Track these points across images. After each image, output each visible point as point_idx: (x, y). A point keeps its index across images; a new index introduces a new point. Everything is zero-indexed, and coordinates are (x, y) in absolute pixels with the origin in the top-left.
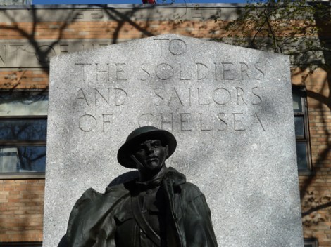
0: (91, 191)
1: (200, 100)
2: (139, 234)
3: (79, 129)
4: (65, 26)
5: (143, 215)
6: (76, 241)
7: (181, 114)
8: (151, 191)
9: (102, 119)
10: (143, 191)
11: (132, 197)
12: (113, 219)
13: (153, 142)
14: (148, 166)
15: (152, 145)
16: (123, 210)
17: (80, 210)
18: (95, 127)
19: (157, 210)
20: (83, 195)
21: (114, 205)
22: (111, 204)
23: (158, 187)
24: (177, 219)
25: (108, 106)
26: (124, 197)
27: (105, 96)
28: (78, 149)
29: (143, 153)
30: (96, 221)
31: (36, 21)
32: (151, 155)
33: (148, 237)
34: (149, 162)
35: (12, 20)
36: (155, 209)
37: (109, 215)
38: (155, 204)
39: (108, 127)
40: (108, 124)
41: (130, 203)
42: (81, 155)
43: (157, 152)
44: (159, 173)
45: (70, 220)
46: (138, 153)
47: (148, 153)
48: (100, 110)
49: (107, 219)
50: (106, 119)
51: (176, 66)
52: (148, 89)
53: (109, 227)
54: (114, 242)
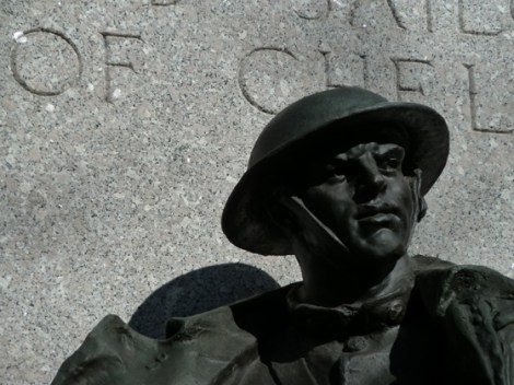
1: (467, 16)
3: (13, 84)
7: (397, 62)
9: (100, 52)
10: (327, 339)
14: (363, 242)
15: (381, 162)
25: (123, 4)
28: (11, 159)
32: (377, 203)
40: (126, 73)
42: (26, 186)
46: (322, 188)
48: (95, 17)
50: (119, 51)
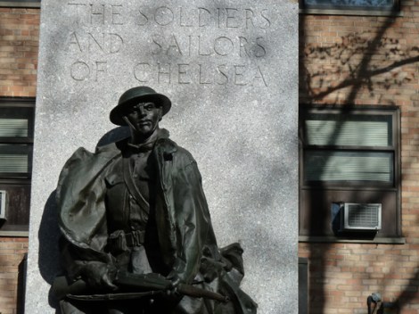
0: (82, 151)
1: (201, 50)
2: (129, 200)
3: (70, 78)
5: (134, 181)
6: (65, 203)
7: (179, 65)
8: (142, 155)
9: (95, 67)
11: (123, 157)
12: (103, 182)
13: (146, 104)
14: (140, 130)
15: (145, 107)
16: (113, 173)
17: (70, 170)
18: (88, 76)
19: (147, 177)
20: (74, 155)
21: (105, 167)
22: (102, 166)
23: (150, 152)
24: (166, 190)
25: (102, 53)
26: (115, 158)
27: (99, 42)
29: (135, 115)
30: (86, 184)
32: (143, 119)
33: (137, 203)
34: (142, 126)
36: (145, 175)
37: (100, 177)
38: (146, 169)
39: (101, 76)
40: (102, 73)
41: (121, 165)
42: (72, 106)
43: (150, 115)
44: (152, 136)
45: (59, 181)
46: (131, 115)
47: (141, 116)
48: (94, 57)
49: (97, 180)
50: (100, 67)
51: (177, 10)
52: (145, 36)
53: (99, 190)
54: (103, 205)
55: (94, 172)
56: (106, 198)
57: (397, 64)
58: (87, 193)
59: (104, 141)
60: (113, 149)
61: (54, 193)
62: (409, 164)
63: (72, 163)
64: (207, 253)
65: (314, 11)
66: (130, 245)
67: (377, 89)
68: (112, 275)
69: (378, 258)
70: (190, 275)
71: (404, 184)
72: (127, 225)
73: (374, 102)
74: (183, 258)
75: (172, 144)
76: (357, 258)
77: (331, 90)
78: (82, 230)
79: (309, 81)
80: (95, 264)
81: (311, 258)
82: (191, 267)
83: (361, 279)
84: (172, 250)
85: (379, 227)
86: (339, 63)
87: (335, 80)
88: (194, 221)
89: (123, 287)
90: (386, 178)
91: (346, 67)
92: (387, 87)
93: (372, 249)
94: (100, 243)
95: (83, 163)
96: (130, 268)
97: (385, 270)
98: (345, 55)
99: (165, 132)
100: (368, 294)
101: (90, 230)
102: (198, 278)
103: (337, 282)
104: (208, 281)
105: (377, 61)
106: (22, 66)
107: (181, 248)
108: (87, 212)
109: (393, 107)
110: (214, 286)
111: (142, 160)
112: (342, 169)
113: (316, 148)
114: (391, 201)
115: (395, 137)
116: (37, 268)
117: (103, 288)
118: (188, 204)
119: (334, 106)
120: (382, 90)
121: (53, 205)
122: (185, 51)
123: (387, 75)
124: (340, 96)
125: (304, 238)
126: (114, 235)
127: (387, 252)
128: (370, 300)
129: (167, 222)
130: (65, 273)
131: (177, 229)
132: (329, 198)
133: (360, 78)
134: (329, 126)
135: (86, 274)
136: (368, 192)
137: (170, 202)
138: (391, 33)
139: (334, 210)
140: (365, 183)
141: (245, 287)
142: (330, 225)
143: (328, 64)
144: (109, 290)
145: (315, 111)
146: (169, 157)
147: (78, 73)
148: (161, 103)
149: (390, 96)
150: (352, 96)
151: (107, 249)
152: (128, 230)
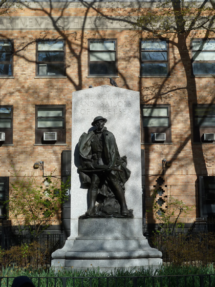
0: (85, 133)
2: (97, 146)
4: (64, 9)
5: (98, 141)
6: (81, 147)
9: (87, 111)
10: (98, 133)
11: (95, 134)
13: (101, 121)
16: (93, 139)
18: (85, 113)
21: (91, 137)
23: (102, 133)
26: (93, 135)
27: (88, 104)
29: (98, 124)
30: (86, 142)
31: (51, 8)
32: (100, 125)
33: (99, 147)
34: (100, 127)
35: (41, 6)
36: (101, 139)
39: (89, 113)
41: (95, 137)
44: (102, 129)
45: (79, 141)
49: (89, 141)
51: (108, 95)
52: (99, 102)
53: (89, 143)
54: (90, 147)
55: (88, 139)
56: (91, 145)
57: (169, 92)
58: (86, 144)
59: (90, 130)
60: (93, 132)
61: (78, 144)
62: (173, 121)
63: (82, 137)
64: (117, 159)
65: (144, 77)
66: (98, 157)
67: (163, 99)
68: (94, 165)
69: (165, 148)
70: (114, 165)
71: (172, 127)
72: (97, 152)
73: (162, 103)
74: (112, 161)
75: (108, 131)
76: (159, 149)
77: (150, 100)
78: (85, 154)
79: (143, 97)
80: (89, 162)
81: (145, 149)
82: (114, 163)
83: (160, 155)
84: (109, 159)
85: (165, 140)
86: (152, 92)
87: (151, 97)
88: (114, 151)
89: (96, 168)
90: (166, 125)
91: (154, 93)
92: (166, 99)
93: (163, 146)
94: (90, 157)
95: (85, 137)
96: (98, 163)
97: (167, 152)
98: (154, 89)
99: (106, 128)
100: (162, 159)
101: (87, 154)
102: (116, 165)
103: (153, 156)
104: (118, 166)
105: (163, 91)
106: (59, 95)
107: (111, 158)
108: (87, 149)
109: (168, 104)
110: (120, 167)
111: (100, 135)
112: (153, 123)
113: (146, 117)
114: (168, 132)
115: (169, 113)
116: (74, 163)
117: (91, 169)
118: (113, 147)
119: (151, 105)
120: (165, 99)
121: (78, 147)
122: (110, 105)
123: (166, 95)
124: (153, 101)
125: (143, 144)
126: (93, 155)
127: (167, 147)
128: (163, 161)
129: (107, 152)
130: (81, 165)
131: (110, 153)
132: (150, 131)
133: (158, 96)
134: (149, 110)
135: (87, 165)
136: (161, 129)
137: (108, 147)
138: (167, 82)
139: (152, 135)
140: (160, 127)
141: (127, 167)
142: (151, 139)
143: (149, 92)
144: (93, 169)
145: (145, 106)
146: (107, 135)
147: (83, 112)
148: (104, 120)
149: (167, 101)
150: (156, 101)
151: (92, 158)
152: (97, 154)
